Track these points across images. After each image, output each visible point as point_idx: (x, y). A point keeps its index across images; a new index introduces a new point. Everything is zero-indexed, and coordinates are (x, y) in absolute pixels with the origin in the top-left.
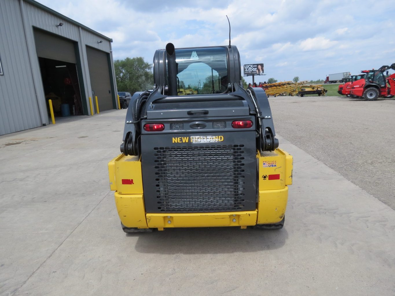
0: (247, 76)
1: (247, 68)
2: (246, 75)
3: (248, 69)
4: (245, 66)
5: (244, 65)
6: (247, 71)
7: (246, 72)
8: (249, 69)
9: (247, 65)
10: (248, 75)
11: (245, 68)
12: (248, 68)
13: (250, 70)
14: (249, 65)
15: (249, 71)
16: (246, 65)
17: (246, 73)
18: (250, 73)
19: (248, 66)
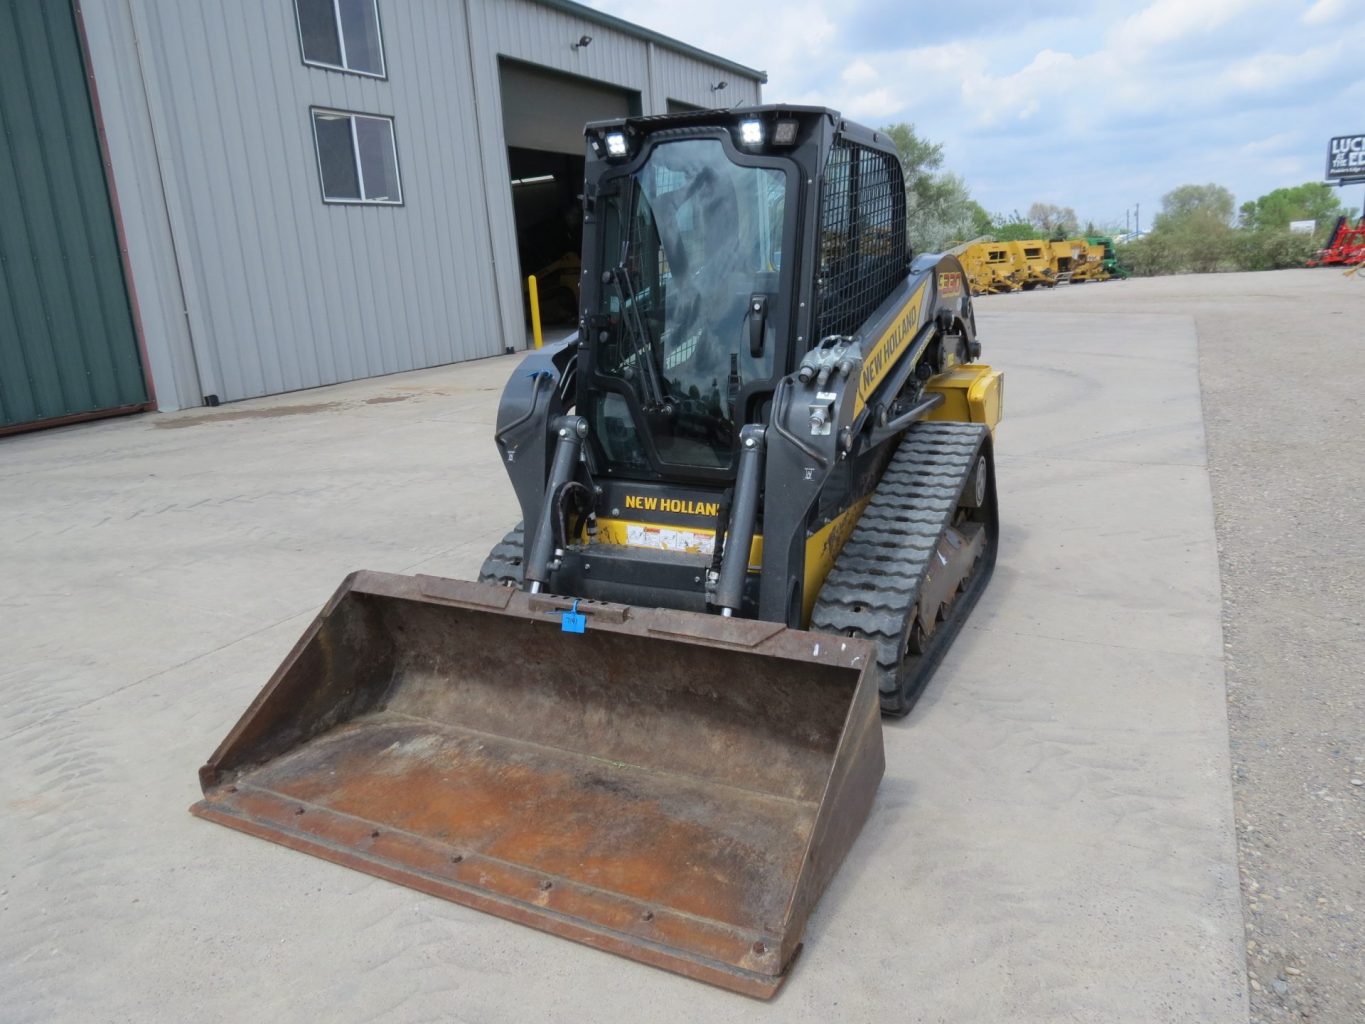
0: (1341, 185)
1: (1347, 150)
2: (1338, 181)
3: (1347, 156)
4: (1335, 142)
5: (1333, 139)
6: (1343, 163)
7: (1336, 168)
8: (1352, 155)
9: (1346, 138)
10: (1343, 180)
11: (1335, 151)
12: (1350, 151)
13: (1356, 160)
14: (1353, 137)
15: (1351, 163)
16: (1339, 139)
17: (1338, 171)
18: (1357, 170)
19: (1351, 143)
